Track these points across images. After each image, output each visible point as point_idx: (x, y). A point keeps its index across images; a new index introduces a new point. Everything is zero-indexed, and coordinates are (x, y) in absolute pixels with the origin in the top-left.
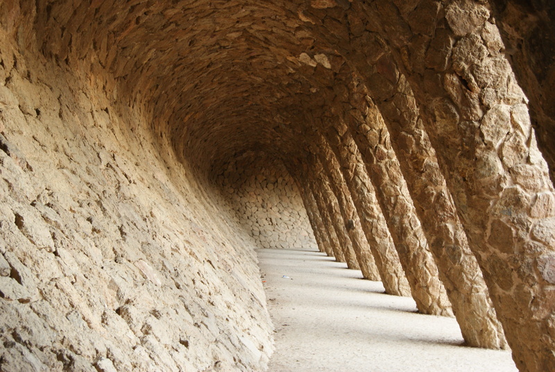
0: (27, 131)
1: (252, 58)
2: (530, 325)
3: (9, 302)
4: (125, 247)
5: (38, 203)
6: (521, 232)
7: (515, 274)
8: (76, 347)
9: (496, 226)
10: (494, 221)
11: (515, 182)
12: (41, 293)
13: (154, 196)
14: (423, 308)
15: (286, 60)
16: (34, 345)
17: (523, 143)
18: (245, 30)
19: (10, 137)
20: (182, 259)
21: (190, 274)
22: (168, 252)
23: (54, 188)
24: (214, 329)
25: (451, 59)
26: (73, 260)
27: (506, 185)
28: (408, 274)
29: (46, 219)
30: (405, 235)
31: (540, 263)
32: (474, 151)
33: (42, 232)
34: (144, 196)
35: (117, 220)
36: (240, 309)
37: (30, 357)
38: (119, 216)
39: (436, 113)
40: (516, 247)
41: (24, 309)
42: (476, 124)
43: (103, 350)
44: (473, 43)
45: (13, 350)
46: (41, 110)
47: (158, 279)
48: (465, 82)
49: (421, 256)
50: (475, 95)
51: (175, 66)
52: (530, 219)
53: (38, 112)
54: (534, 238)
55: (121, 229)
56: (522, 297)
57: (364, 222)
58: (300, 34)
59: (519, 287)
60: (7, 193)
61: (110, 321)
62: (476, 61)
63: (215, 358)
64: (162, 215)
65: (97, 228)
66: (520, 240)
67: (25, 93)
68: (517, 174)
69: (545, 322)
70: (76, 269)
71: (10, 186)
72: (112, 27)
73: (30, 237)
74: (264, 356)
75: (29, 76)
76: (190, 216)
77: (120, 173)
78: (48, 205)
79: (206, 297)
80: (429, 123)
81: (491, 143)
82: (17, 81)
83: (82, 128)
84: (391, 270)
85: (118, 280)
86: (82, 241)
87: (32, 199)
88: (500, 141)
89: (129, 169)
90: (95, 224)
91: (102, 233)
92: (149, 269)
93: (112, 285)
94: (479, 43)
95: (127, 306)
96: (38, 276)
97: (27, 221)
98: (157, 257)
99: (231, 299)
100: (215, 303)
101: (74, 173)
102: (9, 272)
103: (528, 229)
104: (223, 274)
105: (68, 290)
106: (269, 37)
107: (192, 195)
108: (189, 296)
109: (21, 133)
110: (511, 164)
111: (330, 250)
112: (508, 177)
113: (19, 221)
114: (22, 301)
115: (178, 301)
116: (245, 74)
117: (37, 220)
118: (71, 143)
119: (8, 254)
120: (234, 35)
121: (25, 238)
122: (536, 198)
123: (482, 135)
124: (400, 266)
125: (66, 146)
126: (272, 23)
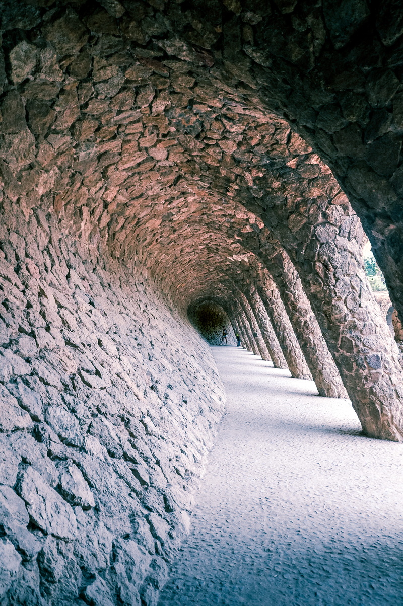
0: (103, 294)
1: (209, 257)
2: (363, 391)
3: (95, 390)
4: (154, 352)
5: (110, 332)
6: (357, 342)
7: (354, 364)
8: (131, 412)
9: (344, 339)
10: (343, 337)
11: (353, 317)
12: (112, 382)
13: (166, 324)
14: (295, 376)
15: (226, 258)
16: (108, 414)
17: (357, 297)
18: (207, 244)
19: (95, 298)
20: (180, 356)
21: (185, 363)
22: (174, 353)
23: (118, 324)
24: (198, 391)
25: (318, 254)
26: (128, 362)
27: (349, 318)
28: (287, 359)
29: (114, 341)
30: (285, 341)
31: (368, 359)
32: (332, 301)
33: (112, 348)
34: (162, 325)
35: (149, 338)
36: (209, 379)
37: (106, 422)
38: (150, 336)
39: (311, 282)
40: (355, 350)
41: (103, 392)
42: (332, 287)
43: (145, 412)
44: (330, 246)
45: (97, 419)
46: (111, 284)
47: (170, 367)
48: (326, 266)
49: (293, 351)
50: (331, 273)
51: (174, 262)
52: (362, 336)
53: (109, 285)
54: (364, 345)
55: (151, 343)
56: (358, 376)
57: (263, 334)
58: (233, 246)
59: (357, 371)
60: (94, 328)
61: (148, 394)
62: (332, 255)
63: (200, 408)
64: (170, 334)
65: (140, 343)
66: (357, 346)
67: (103, 276)
68: (355, 312)
69: (371, 389)
70: (130, 367)
71: (95, 324)
72: (144, 244)
73: (106, 351)
74: (222, 403)
75: (105, 267)
76: (182, 333)
77: (150, 314)
78: (115, 333)
79: (193, 375)
80: (307, 287)
81: (340, 297)
82: (99, 270)
83: (131, 293)
84: (276, 356)
85: (151, 371)
86: (132, 351)
87: (106, 330)
88: (345, 296)
89: (154, 312)
90: (138, 341)
91: (142, 346)
92: (166, 363)
93: (148, 373)
94: (333, 246)
95: (156, 384)
96: (110, 372)
97: (104, 343)
98: (169, 356)
99: (204, 374)
100: (198, 377)
101: (128, 315)
102: (95, 372)
103: (361, 341)
104: (199, 361)
105: (126, 379)
106: (218, 247)
107: (182, 322)
108: (185, 375)
109: (101, 296)
110: (351, 308)
111: (245, 346)
112: (350, 314)
113: (100, 343)
114: (102, 388)
115: (180, 379)
116: (205, 265)
117: (109, 342)
118: (126, 300)
119: (94, 362)
120: (202, 247)
121: (103, 351)
122: (365, 325)
123: (335, 293)
124: (282, 354)
125: (123, 302)
126: (220, 241)
